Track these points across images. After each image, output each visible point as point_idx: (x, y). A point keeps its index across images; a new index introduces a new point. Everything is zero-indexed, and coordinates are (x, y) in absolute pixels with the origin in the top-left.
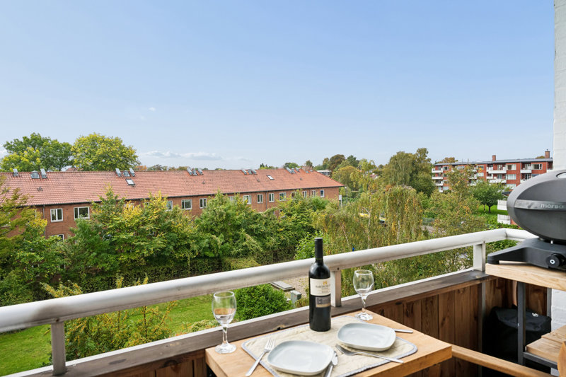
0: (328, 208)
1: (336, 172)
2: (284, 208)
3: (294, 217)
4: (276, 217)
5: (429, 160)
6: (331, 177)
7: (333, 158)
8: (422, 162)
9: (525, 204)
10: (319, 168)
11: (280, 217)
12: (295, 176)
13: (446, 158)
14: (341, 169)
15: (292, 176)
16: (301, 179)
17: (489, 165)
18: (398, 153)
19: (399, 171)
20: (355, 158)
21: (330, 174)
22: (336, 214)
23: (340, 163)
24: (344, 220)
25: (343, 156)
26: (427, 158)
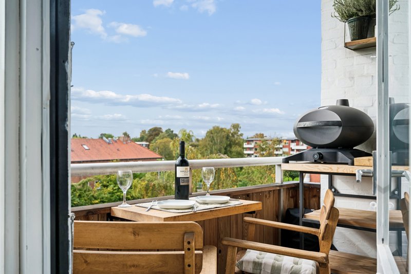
0: (148, 176)
1: (153, 144)
2: (99, 180)
3: (110, 189)
4: (91, 189)
5: (242, 135)
6: (149, 148)
7: (150, 130)
8: (236, 136)
9: (302, 125)
10: (136, 140)
11: (95, 189)
12: (111, 146)
13: (257, 134)
14: (158, 141)
15: (109, 146)
16: (118, 150)
17: (293, 141)
18: (214, 127)
19: (215, 144)
20: (172, 131)
21: (148, 146)
22: (156, 182)
23: (157, 135)
24: (164, 188)
25: (161, 128)
26: (239, 133)
